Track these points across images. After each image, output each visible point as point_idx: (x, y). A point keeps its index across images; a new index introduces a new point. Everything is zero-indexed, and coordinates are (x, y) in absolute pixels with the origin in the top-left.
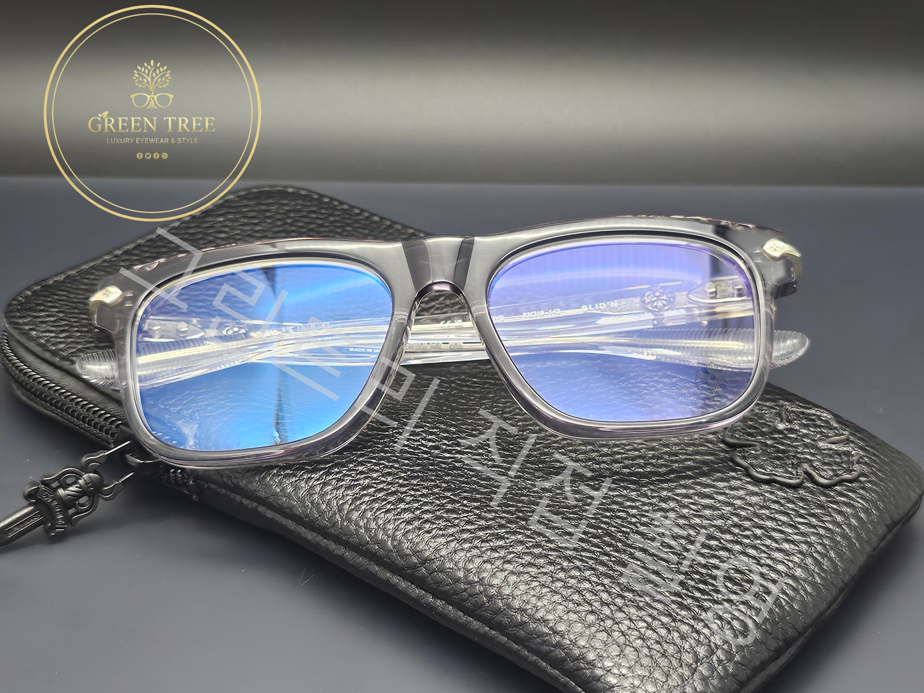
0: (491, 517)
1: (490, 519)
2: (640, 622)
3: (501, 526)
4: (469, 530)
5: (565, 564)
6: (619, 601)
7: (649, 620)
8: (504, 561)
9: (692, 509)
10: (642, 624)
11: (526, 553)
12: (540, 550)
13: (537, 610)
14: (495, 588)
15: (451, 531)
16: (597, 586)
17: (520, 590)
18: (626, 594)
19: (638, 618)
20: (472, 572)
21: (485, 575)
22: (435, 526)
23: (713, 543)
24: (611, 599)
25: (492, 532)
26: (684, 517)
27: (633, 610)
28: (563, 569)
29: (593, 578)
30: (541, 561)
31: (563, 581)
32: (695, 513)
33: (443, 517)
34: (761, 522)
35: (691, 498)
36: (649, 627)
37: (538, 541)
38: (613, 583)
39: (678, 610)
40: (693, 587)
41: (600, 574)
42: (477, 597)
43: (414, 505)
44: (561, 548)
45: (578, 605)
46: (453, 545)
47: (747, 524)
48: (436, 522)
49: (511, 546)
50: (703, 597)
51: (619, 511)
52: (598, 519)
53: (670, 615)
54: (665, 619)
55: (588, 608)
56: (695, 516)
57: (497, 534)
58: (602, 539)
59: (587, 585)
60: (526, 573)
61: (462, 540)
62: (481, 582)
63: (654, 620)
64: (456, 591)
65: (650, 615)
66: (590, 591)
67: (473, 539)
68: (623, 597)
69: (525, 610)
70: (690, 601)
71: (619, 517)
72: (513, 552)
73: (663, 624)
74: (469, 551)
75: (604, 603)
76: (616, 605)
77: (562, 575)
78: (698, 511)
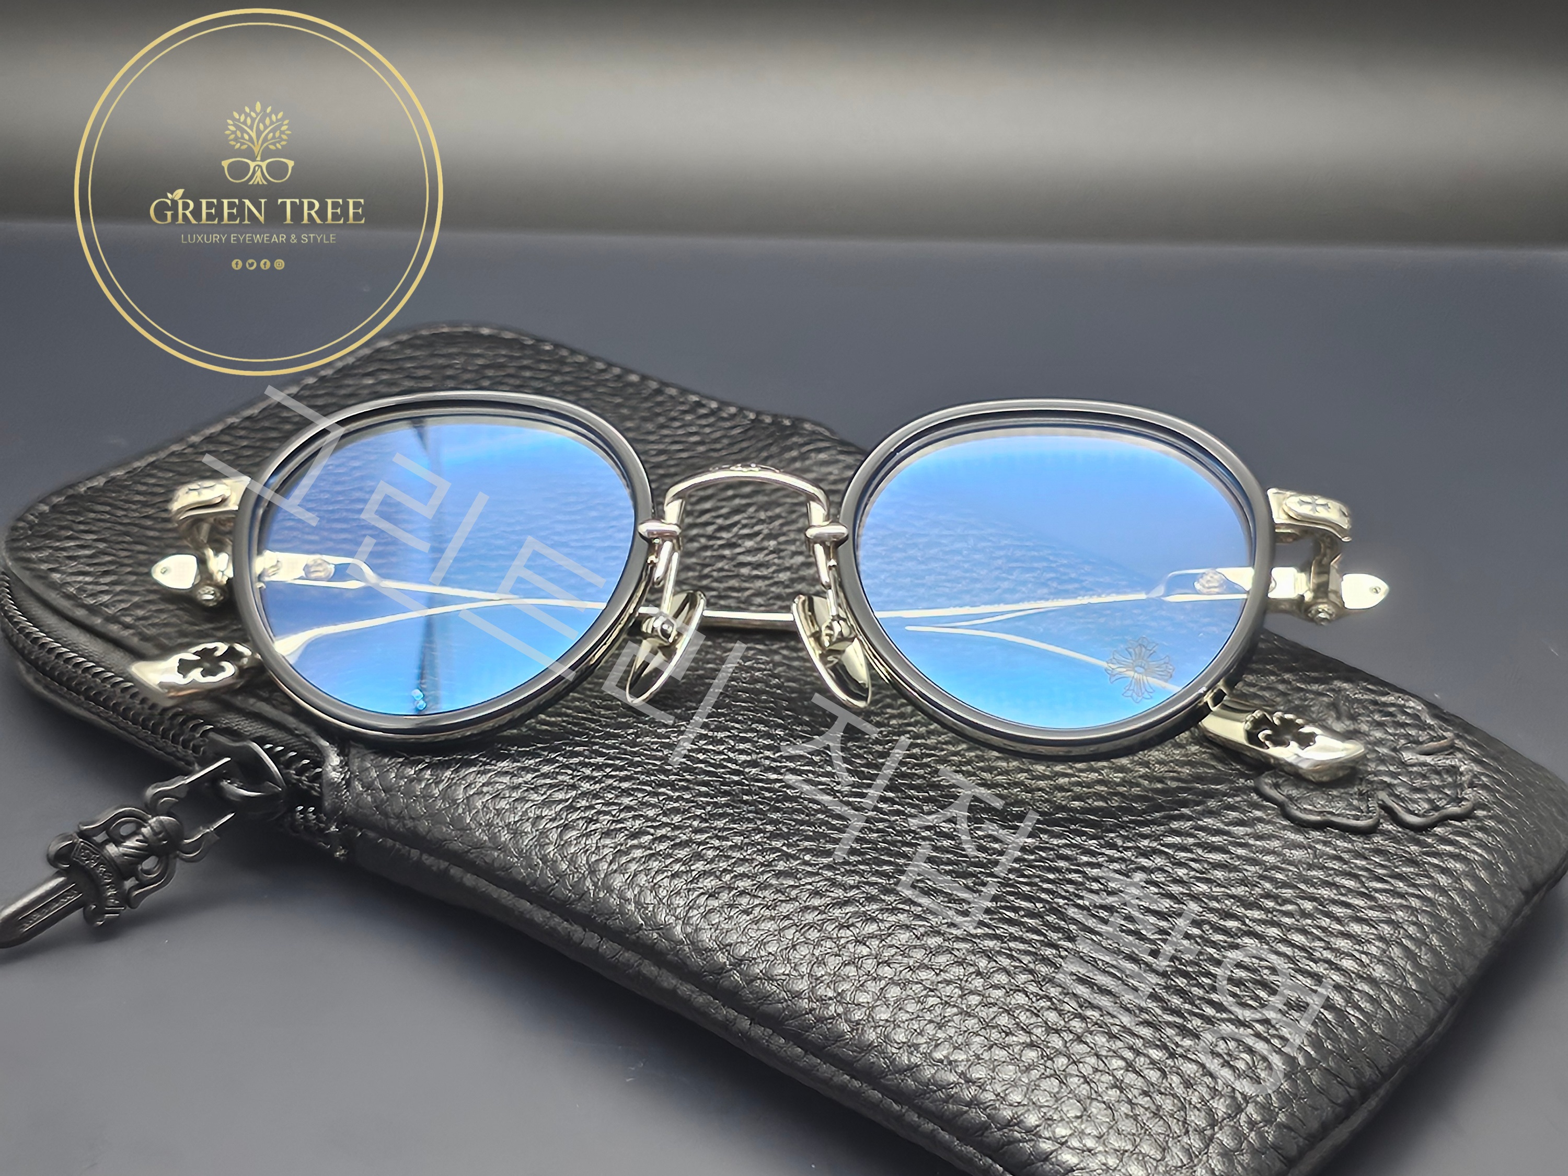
0: (852, 883)
1: (852, 887)
2: (1114, 1061)
3: (871, 899)
4: (815, 908)
5: (983, 963)
6: (1077, 1025)
7: (1129, 1055)
8: (879, 964)
9: (1194, 870)
10: (1117, 1063)
11: (915, 947)
12: (939, 940)
13: (937, 1046)
14: (864, 1009)
15: (785, 909)
16: (1038, 1000)
17: (908, 1012)
18: (1089, 1013)
19: (1111, 1053)
20: (822, 982)
21: (845, 986)
22: (757, 902)
23: (1231, 924)
24: (1062, 1023)
25: (857, 909)
26: (1179, 881)
27: (1101, 1040)
28: (979, 973)
29: (1031, 987)
30: (942, 959)
31: (979, 995)
32: (1198, 875)
33: (771, 885)
34: (1312, 890)
35: (1191, 851)
36: (1130, 1067)
37: (934, 924)
38: (1066, 994)
39: (1178, 1039)
40: (1200, 998)
41: (1043, 980)
42: (831, 1023)
43: (721, 865)
44: (976, 936)
45: (1007, 1035)
46: (789, 933)
47: (1288, 893)
48: (760, 895)
49: (890, 935)
50: (1218, 1015)
51: (1070, 871)
52: (1036, 884)
53: (1164, 1047)
54: (1156, 1054)
55: (1024, 1038)
56: (1199, 879)
57: (865, 913)
58: (1043, 918)
59: (1021, 999)
60: (917, 983)
61: (805, 925)
62: (839, 998)
63: (1138, 1055)
64: (796, 1012)
65: (1131, 1048)
66: (1028, 1010)
67: (823, 923)
68: (1083, 1018)
69: (917, 1046)
70: (1197, 1022)
71: (1070, 882)
72: (891, 946)
73: (1153, 1062)
74: (818, 944)
75: (1051, 1030)
76: (1071, 1032)
77: (978, 983)
78: (1204, 873)
